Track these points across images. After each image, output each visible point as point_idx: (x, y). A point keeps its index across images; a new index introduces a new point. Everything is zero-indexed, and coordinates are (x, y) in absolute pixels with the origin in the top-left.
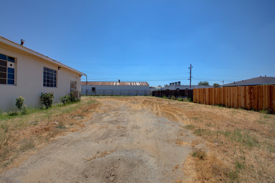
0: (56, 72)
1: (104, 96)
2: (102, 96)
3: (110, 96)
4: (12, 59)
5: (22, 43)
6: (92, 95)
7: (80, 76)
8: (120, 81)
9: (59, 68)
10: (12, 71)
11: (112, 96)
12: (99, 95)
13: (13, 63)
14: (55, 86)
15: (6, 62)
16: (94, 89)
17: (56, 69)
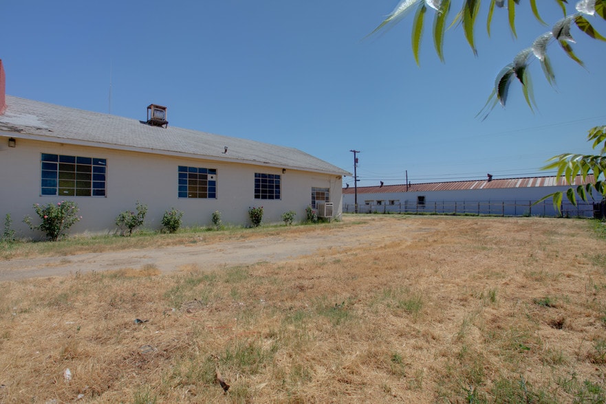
0: (278, 177)
1: (436, 214)
2: (431, 215)
3: (451, 215)
4: (213, 171)
5: (226, 151)
6: (409, 212)
7: (340, 177)
8: (493, 178)
9: (284, 170)
10: (213, 183)
11: (454, 215)
12: (425, 213)
13: (214, 176)
14: (278, 197)
15: (207, 176)
16: (421, 200)
17: (279, 173)
